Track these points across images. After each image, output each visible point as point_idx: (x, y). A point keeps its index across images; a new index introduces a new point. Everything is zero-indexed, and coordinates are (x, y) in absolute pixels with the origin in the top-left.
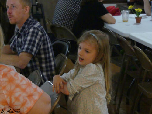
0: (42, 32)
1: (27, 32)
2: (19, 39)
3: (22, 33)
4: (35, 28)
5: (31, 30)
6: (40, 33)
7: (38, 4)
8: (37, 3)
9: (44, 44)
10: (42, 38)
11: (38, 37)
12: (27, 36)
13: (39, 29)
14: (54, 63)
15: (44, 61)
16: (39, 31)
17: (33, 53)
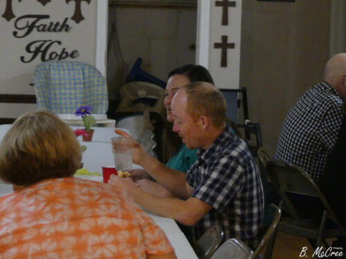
0: (244, 167)
1: (215, 161)
2: (200, 167)
3: (208, 160)
4: (231, 158)
5: (224, 160)
6: (240, 169)
7: (249, 124)
8: (247, 121)
9: (244, 191)
10: (244, 178)
11: (236, 176)
12: (213, 170)
13: (241, 160)
14: (259, 209)
15: (238, 219)
16: (240, 164)
17: (216, 206)
